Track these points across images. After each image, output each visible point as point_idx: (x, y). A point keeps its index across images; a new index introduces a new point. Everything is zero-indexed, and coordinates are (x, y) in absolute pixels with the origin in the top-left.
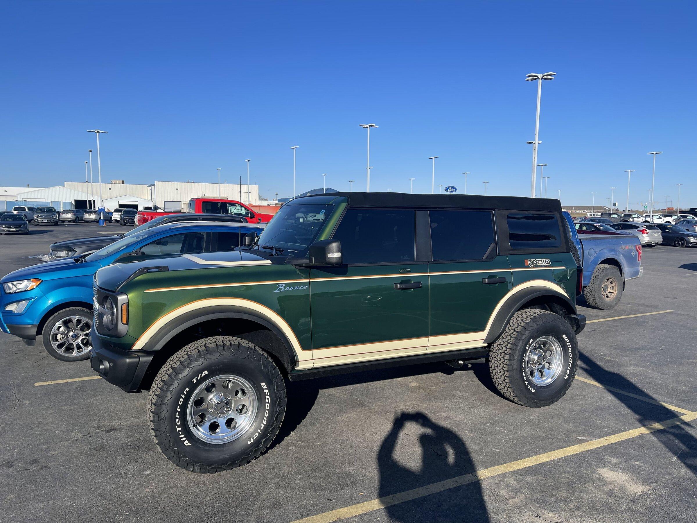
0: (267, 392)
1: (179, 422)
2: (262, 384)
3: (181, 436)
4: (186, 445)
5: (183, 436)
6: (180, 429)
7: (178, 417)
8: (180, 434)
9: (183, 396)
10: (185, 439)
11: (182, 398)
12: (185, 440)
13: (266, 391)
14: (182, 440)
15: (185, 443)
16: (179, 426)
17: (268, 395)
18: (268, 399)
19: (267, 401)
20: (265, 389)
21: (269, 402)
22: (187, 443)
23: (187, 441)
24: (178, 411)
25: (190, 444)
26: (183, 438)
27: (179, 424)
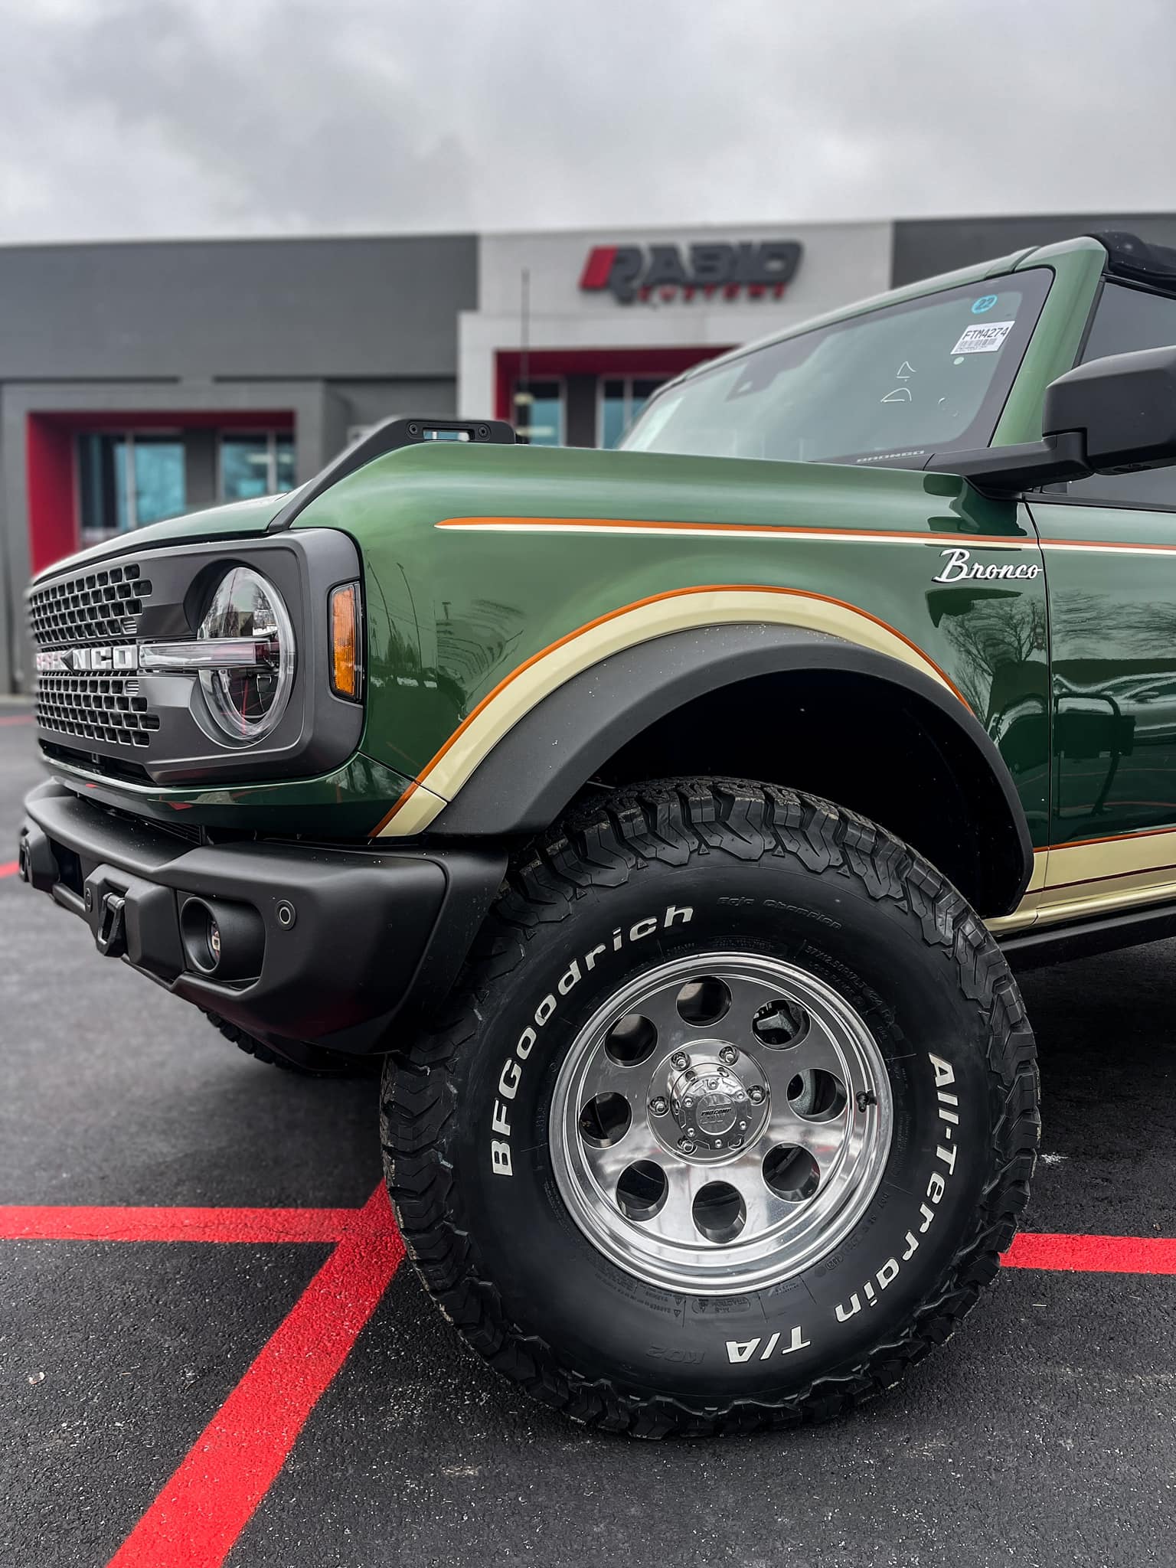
0: (499, 1118)
1: (935, 1184)
2: (506, 1169)
3: (954, 1119)
4: (948, 1067)
5: (943, 1114)
6: (941, 1153)
7: (925, 1209)
8: (949, 1131)
9: (869, 1288)
10: (942, 1097)
11: (876, 1285)
12: (946, 1089)
13: (501, 1126)
14: (953, 1100)
15: (949, 1078)
16: (942, 1167)
17: (503, 1100)
18: (510, 1081)
19: (517, 1072)
20: (501, 1137)
21: (509, 1062)
22: (945, 1074)
23: (940, 1081)
24: (918, 1235)
25: (933, 1059)
26: (948, 1107)
27: (936, 1178)
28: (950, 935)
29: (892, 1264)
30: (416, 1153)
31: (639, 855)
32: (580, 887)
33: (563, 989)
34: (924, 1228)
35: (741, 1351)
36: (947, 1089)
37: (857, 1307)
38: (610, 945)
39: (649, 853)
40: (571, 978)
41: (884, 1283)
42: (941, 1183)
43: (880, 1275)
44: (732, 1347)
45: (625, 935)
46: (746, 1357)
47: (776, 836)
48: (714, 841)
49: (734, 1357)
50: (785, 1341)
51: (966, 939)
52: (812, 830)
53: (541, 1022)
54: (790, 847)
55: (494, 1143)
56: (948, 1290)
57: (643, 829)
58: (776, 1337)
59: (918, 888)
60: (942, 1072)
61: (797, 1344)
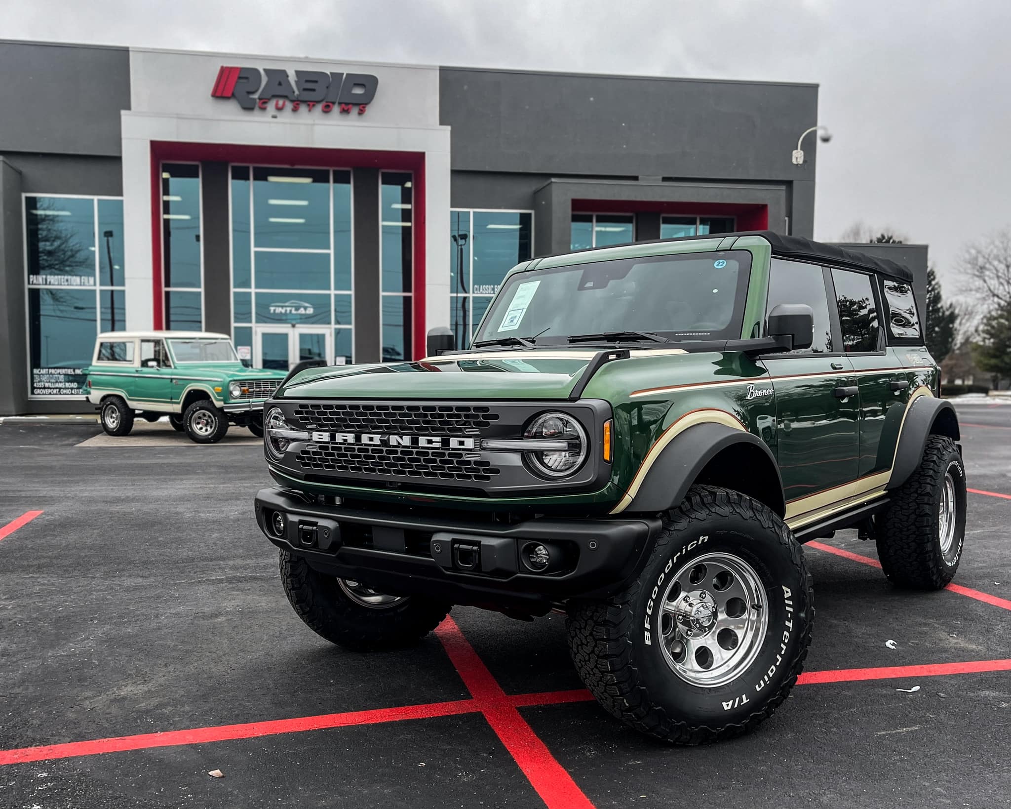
0: (647, 622)
1: (785, 635)
2: (648, 642)
3: (791, 610)
4: (789, 590)
5: (787, 608)
6: (787, 623)
7: (782, 645)
8: (789, 615)
9: (766, 678)
10: (787, 602)
11: (768, 676)
13: (647, 626)
14: (791, 603)
15: (789, 594)
16: (788, 629)
17: (648, 616)
18: (650, 608)
19: (652, 604)
20: (647, 630)
21: (650, 600)
23: (786, 596)
24: (781, 655)
25: (784, 588)
26: (789, 606)
27: (786, 633)
28: (787, 540)
29: (773, 667)
30: (616, 640)
31: (690, 517)
32: (671, 531)
33: (667, 571)
34: (783, 653)
35: (728, 705)
36: (788, 599)
37: (763, 685)
38: (682, 552)
39: (693, 516)
40: (669, 566)
41: (771, 675)
42: (788, 635)
43: (769, 672)
44: (724, 704)
45: (686, 548)
46: (729, 707)
47: (732, 506)
48: (713, 510)
49: (726, 708)
50: (741, 700)
51: (791, 541)
52: (742, 503)
53: (659, 584)
54: (738, 511)
55: (646, 632)
56: (791, 676)
57: (689, 507)
58: (738, 699)
59: (776, 523)
60: (787, 592)
61: (745, 701)
